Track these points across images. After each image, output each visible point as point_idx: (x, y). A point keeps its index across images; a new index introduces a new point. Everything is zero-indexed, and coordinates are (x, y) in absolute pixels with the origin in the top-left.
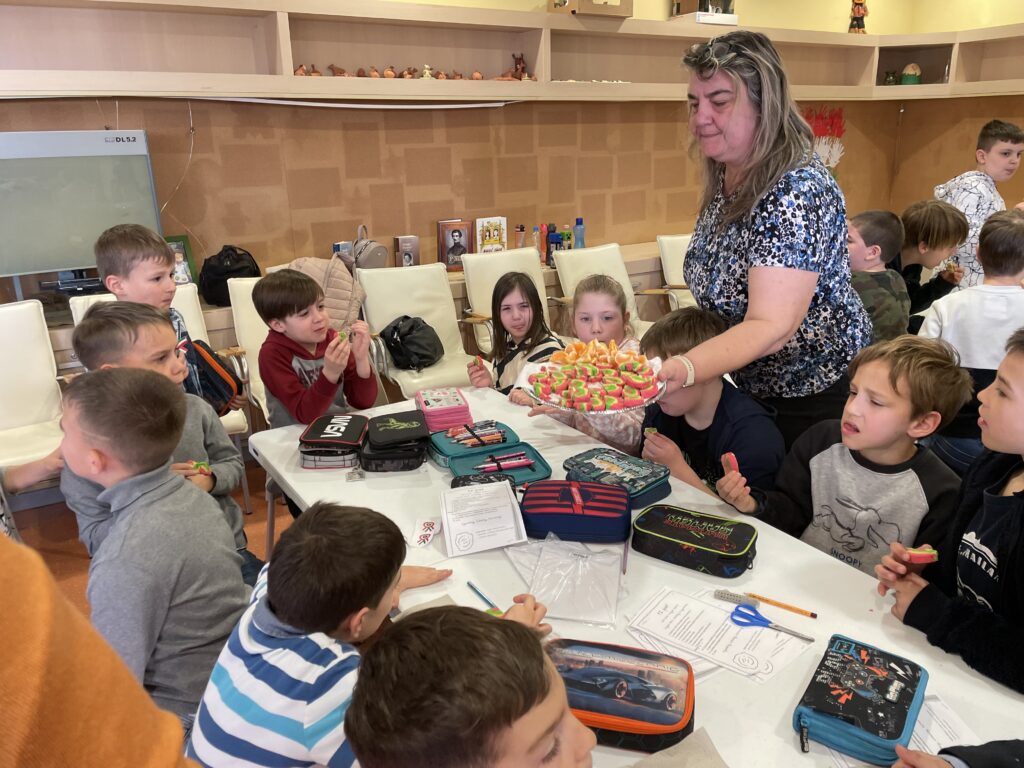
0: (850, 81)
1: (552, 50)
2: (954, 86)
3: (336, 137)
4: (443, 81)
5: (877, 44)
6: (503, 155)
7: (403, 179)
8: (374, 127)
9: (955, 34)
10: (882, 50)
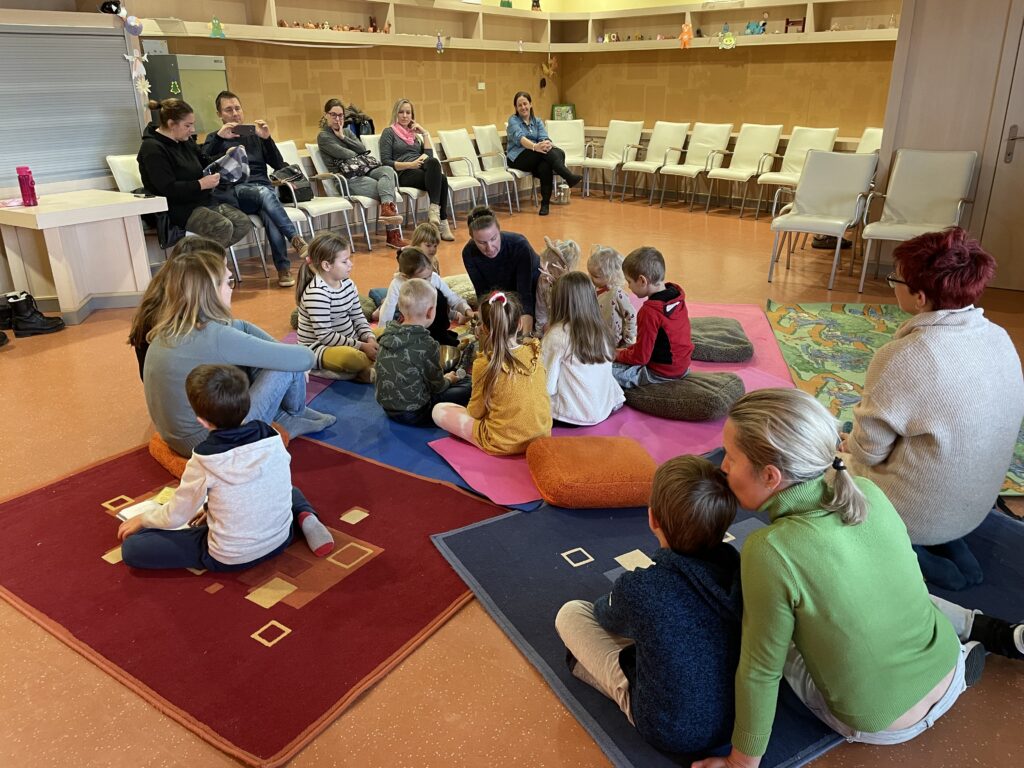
0: (535, 39)
1: (396, 15)
2: (590, 46)
3: (286, 62)
4: (335, 32)
5: (549, 18)
6: (368, 78)
7: (319, 91)
8: (303, 58)
9: (589, 13)
10: (552, 21)
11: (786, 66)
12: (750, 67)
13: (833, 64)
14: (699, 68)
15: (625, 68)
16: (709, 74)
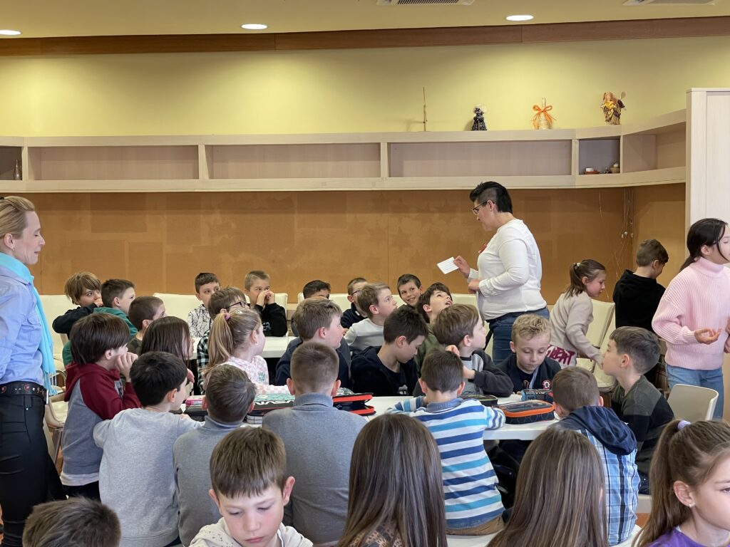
2: (27, 184)
9: (22, 138)
11: (349, 217)
12: (297, 218)
13: (413, 215)
14: (217, 217)
15: (86, 217)
16: (233, 226)
